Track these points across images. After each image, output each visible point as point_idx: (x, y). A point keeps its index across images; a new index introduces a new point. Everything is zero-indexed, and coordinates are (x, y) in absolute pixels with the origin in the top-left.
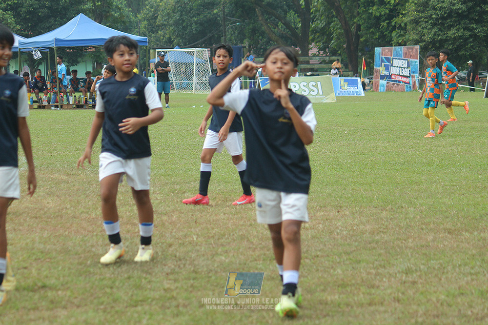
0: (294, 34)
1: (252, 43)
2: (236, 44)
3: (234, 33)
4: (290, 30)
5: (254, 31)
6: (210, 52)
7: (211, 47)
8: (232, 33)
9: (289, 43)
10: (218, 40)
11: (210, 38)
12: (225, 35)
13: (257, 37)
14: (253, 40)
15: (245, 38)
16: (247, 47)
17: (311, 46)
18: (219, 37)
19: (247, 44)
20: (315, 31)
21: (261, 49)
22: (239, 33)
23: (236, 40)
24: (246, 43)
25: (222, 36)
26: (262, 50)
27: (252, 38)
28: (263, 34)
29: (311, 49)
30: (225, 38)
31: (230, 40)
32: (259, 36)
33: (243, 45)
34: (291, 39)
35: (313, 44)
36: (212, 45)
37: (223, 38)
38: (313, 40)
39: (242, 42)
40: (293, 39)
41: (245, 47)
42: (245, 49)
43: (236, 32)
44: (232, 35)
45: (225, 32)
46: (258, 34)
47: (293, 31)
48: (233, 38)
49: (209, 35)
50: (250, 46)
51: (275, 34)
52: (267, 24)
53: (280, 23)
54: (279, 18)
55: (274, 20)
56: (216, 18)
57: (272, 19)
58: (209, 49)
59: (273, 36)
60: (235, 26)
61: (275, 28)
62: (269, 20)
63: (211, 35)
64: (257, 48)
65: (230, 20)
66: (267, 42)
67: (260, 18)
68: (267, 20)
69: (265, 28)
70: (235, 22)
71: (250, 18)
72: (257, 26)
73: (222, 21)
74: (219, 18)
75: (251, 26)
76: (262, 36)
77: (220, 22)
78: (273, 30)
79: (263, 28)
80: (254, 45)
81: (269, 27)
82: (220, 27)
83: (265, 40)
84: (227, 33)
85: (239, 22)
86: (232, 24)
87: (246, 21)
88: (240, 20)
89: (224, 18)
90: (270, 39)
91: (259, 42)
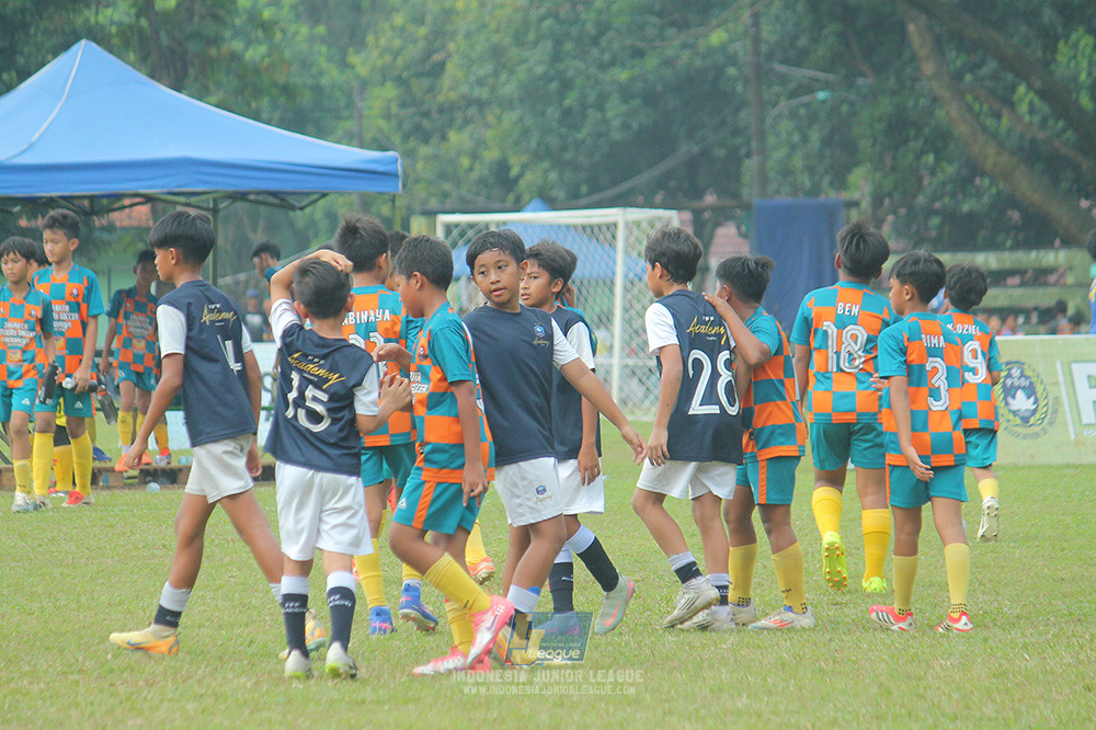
1: (888, 184)
2: (815, 191)
3: (805, 139)
4: (1070, 122)
5: (898, 129)
7: (696, 204)
8: (796, 138)
10: (727, 178)
11: (692, 165)
12: (763, 151)
13: (911, 157)
14: (894, 169)
15: (856, 164)
16: (865, 204)
18: (734, 159)
19: (868, 189)
21: (930, 212)
22: (827, 141)
23: (811, 170)
24: (861, 184)
25: (748, 155)
26: (935, 221)
27: (888, 161)
28: (940, 141)
30: (762, 165)
31: (786, 172)
32: (922, 153)
33: (846, 196)
34: (1077, 167)
36: (700, 194)
37: (750, 166)
39: (840, 182)
40: (1086, 164)
41: (856, 204)
43: (815, 136)
44: (793, 148)
45: (762, 135)
46: (915, 145)
48: (798, 162)
49: (687, 148)
50: (877, 201)
51: (1001, 145)
52: (961, 94)
53: (1022, 89)
54: (1017, 67)
55: (995, 77)
56: (719, 71)
57: (984, 71)
58: (687, 216)
59: (991, 150)
60: (807, 105)
61: (998, 116)
62: (968, 77)
63: (696, 149)
64: (910, 208)
65: (783, 79)
66: (964, 184)
67: (928, 68)
68: (958, 76)
69: (949, 113)
70: (808, 88)
71: (879, 70)
72: (911, 103)
73: (746, 83)
74: (732, 71)
75: (885, 106)
76: (937, 152)
77: (740, 88)
78: (990, 122)
79: (940, 113)
80: (897, 196)
81: (970, 109)
82: (738, 109)
83: (950, 170)
84: (771, 140)
85: (827, 86)
86: (793, 95)
87: (860, 81)
88: (831, 77)
89: (757, 67)
90: (974, 169)
91: (920, 180)
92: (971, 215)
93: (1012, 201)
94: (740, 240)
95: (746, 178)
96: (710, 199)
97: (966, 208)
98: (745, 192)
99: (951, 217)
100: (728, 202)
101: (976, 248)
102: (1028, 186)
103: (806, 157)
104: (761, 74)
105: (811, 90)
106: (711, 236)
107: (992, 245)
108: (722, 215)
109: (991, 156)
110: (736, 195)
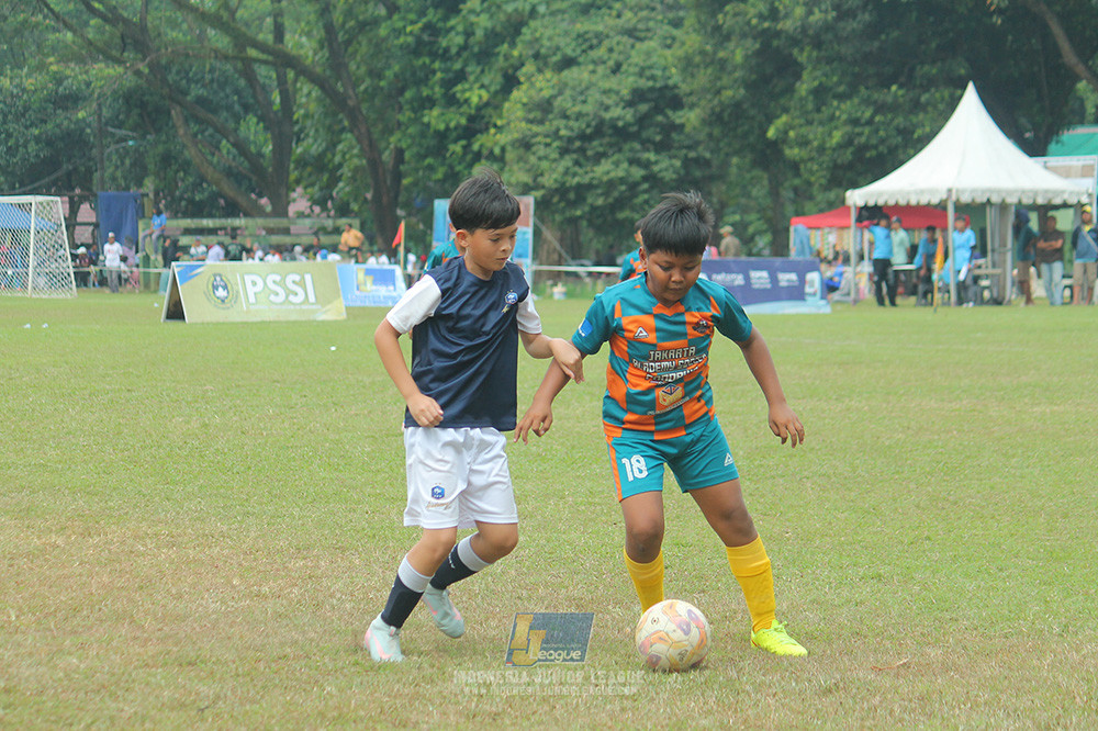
0: (257, 168)
1: (162, 186)
2: (127, 188)
3: (123, 163)
4: (246, 157)
5: (167, 159)
6: (68, 206)
7: (71, 194)
8: (119, 163)
9: (243, 189)
10: (86, 182)
11: (69, 174)
12: (103, 168)
13: (172, 173)
14: (165, 179)
15: (147, 175)
16: (151, 196)
17: (294, 195)
18: (90, 172)
19: (152, 188)
20: (302, 163)
21: (181, 198)
22: (133, 165)
23: (125, 178)
24: (149, 185)
25: (96, 170)
26: (183, 203)
27: (162, 174)
28: (186, 166)
29: (294, 200)
30: (102, 178)
31: (114, 179)
32: (178, 171)
33: (142, 191)
34: (250, 180)
35: (299, 190)
36: (73, 189)
37: (97, 175)
38: (298, 182)
39: (140, 184)
40: (254, 178)
41: (147, 195)
42: (146, 199)
43: (127, 162)
44: (117, 167)
45: (102, 161)
46: (174, 167)
47: (255, 160)
48: (119, 174)
49: (67, 167)
50: (157, 194)
51: (214, 167)
52: (196, 144)
53: (224, 142)
54: (223, 132)
55: (211, 136)
56: (83, 130)
57: (207, 134)
58: (66, 199)
59: (210, 170)
60: (124, 148)
61: (213, 155)
62: (199, 136)
63: (71, 167)
64: (173, 197)
65: (113, 135)
66: (197, 186)
67: (181, 131)
68: (195, 135)
69: (190, 153)
70: (124, 140)
71: (158, 131)
72: (172, 148)
73: (95, 137)
74: (88, 131)
75: (161, 148)
76: (185, 172)
77: (92, 139)
78: (209, 157)
79: (186, 153)
80: (166, 192)
81: (200, 151)
82: (91, 149)
83: (191, 180)
84: (107, 163)
85: (133, 138)
86: (117, 142)
87: (148, 137)
88: (135, 134)
89: (100, 130)
90: (203, 179)
91: (177, 185)
92: (201, 201)
93: (220, 195)
94: (92, 211)
95: (95, 182)
96: (78, 191)
97: (197, 198)
98: (94, 189)
99: (191, 201)
100: (87, 193)
101: (203, 217)
102: (228, 188)
103: (122, 172)
104: (102, 133)
105: (125, 140)
106: (79, 208)
107: (211, 216)
108: (83, 199)
109: (210, 173)
110: (90, 190)
